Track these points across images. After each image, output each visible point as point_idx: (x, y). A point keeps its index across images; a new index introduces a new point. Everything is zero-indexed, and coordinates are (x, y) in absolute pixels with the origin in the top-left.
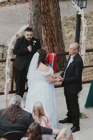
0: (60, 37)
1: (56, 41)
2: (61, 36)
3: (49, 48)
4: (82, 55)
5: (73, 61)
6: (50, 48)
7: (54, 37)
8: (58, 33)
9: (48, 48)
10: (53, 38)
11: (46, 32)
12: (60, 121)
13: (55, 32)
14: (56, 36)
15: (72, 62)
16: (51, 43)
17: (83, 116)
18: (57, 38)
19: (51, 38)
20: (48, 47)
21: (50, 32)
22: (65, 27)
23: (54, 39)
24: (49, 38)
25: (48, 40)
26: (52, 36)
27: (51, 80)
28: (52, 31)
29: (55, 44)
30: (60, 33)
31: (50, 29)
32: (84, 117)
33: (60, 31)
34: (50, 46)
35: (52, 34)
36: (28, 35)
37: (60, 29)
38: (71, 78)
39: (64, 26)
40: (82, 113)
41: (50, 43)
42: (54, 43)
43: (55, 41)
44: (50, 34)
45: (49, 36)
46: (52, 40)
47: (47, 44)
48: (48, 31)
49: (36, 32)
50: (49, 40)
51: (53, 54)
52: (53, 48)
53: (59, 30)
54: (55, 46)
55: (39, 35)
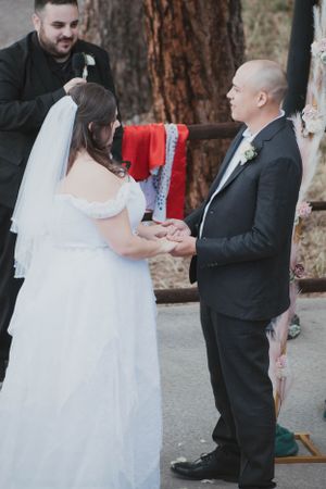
0: (230, 56)
1: (209, 72)
2: (234, 47)
3: (172, 107)
4: (311, 135)
5: (252, 154)
6: (177, 109)
7: (199, 54)
8: (220, 33)
9: (167, 111)
10: (191, 56)
11: (156, 24)
12: (177, 465)
13: (206, 29)
14: (207, 49)
15: (244, 161)
16: (182, 85)
17: (303, 453)
18: (213, 58)
19: (184, 58)
20: (165, 103)
21: (179, 25)
22: (280, 14)
23: (196, 63)
24: (173, 57)
25: (168, 66)
26: (188, 48)
27: (130, 245)
28: (186, 22)
29: (202, 91)
30: (230, 31)
31: (178, 10)
32: (308, 455)
33: (229, 26)
34: (174, 98)
35: (190, 34)
36: (60, 25)
37: (232, 13)
38: (237, 242)
39: (274, 12)
40: (299, 437)
41: (174, 83)
42: (197, 82)
43: (203, 71)
44: (175, 36)
45: (175, 43)
46: (188, 66)
47: (162, 88)
48: (168, 20)
49: (120, 30)
50: (173, 67)
51: (173, 131)
52: (193, 108)
53: (226, 15)
54: (201, 97)
55: (139, 47)
